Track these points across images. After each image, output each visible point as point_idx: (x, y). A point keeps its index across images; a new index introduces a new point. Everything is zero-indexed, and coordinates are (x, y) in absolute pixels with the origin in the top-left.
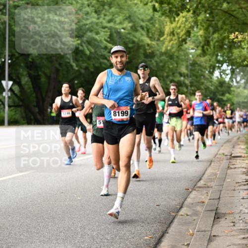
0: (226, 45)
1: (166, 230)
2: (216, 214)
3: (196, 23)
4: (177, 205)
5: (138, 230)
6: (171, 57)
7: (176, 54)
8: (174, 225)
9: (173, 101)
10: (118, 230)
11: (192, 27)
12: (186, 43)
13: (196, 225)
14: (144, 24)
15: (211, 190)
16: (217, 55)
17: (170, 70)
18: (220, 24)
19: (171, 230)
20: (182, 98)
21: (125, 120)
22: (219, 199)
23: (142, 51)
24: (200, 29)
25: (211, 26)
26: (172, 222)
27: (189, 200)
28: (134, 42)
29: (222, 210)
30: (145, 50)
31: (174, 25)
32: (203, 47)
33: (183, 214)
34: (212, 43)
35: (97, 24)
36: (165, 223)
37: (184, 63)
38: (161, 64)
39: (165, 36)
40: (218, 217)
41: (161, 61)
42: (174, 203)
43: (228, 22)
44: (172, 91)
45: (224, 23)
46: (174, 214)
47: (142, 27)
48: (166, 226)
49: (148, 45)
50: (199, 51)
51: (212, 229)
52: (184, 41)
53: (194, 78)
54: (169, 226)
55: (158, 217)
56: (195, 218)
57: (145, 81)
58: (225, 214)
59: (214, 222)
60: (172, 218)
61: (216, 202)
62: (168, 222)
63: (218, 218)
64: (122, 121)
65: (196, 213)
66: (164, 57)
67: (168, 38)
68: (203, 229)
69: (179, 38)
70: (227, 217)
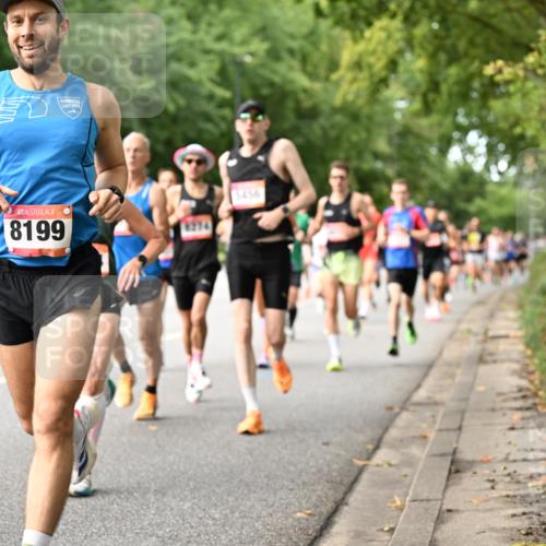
0: (475, 90)
1: (343, 499)
2: (452, 462)
3: (410, 42)
4: (368, 443)
5: (281, 499)
6: (355, 117)
7: (366, 111)
8: (360, 487)
9: (337, 209)
10: (237, 499)
11: (401, 52)
12: (387, 86)
13: (409, 486)
14: (295, 44)
15: (442, 410)
16: (456, 114)
17: (354, 145)
18: (462, 45)
19: (353, 499)
20: (362, 202)
21: (52, 255)
22: (460, 428)
23: (290, 104)
24: (419, 56)
25: (442, 50)
26: (356, 480)
27: (393, 433)
28: (272, 84)
29: (466, 454)
30: (298, 102)
31: (361, 47)
32: (425, 96)
33: (380, 462)
34: (444, 88)
35: (191, 44)
36: (341, 483)
37: (384, 132)
38: (333, 133)
39: (341, 72)
40: (456, 468)
41: (333, 126)
42: (361, 438)
43: (479, 40)
44: (334, 183)
45: (471, 43)
46: (361, 463)
47: (291, 52)
48: (343, 489)
49: (305, 91)
50: (417, 105)
51: (443, 495)
52: (384, 82)
53: (406, 164)
54: (350, 488)
55: (326, 469)
56: (406, 471)
57: (257, 150)
58: (472, 463)
59: (448, 479)
60: (356, 471)
61: (453, 435)
62: (347, 481)
63: (457, 471)
64: (42, 257)
65: (410, 462)
66: (339, 118)
67: (349, 76)
68: (425, 496)
69: (372, 76)
70: (478, 469)
